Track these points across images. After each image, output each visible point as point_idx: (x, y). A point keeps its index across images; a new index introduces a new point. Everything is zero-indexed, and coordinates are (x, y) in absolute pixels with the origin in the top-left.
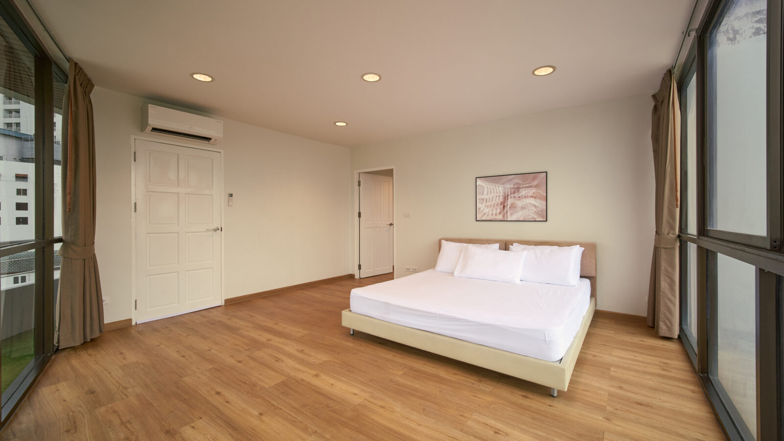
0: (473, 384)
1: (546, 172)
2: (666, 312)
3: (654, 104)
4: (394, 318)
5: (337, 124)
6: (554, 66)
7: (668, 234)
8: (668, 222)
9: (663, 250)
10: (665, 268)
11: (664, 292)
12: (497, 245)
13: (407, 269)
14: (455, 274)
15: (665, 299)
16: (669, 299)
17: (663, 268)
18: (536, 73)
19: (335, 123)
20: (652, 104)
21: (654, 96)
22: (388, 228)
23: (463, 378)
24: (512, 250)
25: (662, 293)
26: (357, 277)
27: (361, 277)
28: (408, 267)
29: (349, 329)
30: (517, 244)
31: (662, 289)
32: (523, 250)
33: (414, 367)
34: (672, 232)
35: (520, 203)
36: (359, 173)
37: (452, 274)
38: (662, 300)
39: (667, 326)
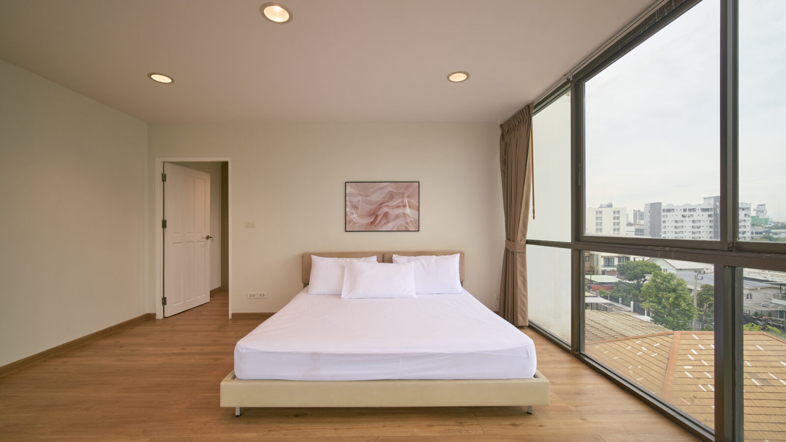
0: (460, 431)
1: (419, 182)
2: (521, 305)
3: (501, 132)
4: (327, 373)
5: (154, 77)
6: (468, 72)
7: (521, 241)
8: (522, 232)
9: (518, 254)
10: (520, 270)
11: (520, 289)
12: (375, 258)
13: (251, 295)
14: (343, 296)
15: (521, 295)
16: (523, 295)
17: (518, 269)
18: (451, 78)
19: (150, 75)
20: (500, 132)
21: (501, 126)
22: (203, 243)
23: (442, 428)
24: (396, 262)
25: (518, 290)
26: (159, 316)
27: (167, 315)
28: (252, 293)
29: (234, 409)
30: (396, 255)
31: (518, 287)
32: (408, 261)
33: (378, 437)
34: (524, 239)
35: (394, 212)
36: (164, 162)
37: (339, 295)
38: (518, 296)
39: (523, 317)
